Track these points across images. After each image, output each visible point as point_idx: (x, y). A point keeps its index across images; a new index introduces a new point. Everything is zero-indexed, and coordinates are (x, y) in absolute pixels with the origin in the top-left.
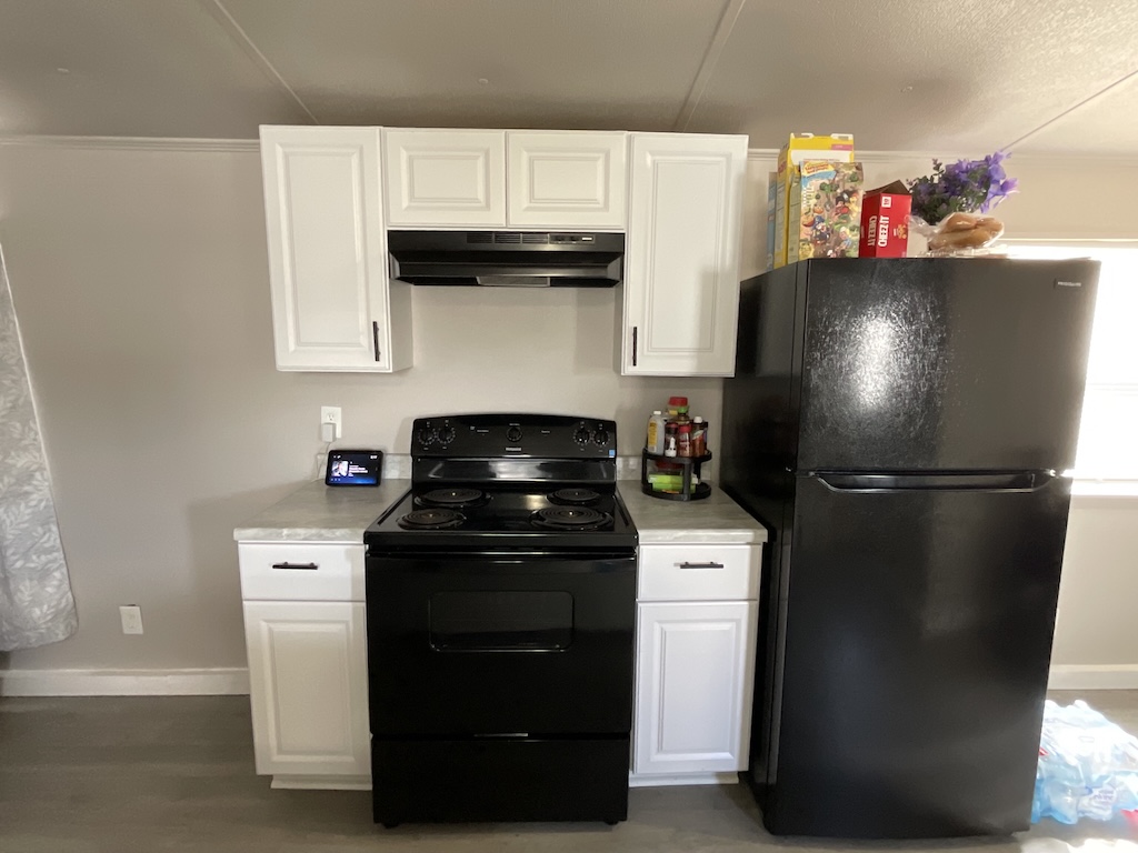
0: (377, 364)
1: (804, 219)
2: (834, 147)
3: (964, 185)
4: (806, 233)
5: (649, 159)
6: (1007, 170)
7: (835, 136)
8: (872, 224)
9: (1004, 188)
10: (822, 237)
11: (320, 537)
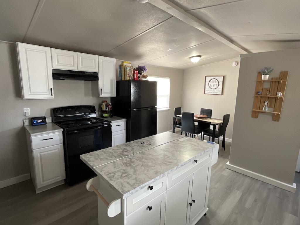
0: (52, 97)
1: (127, 74)
2: (129, 63)
3: (142, 69)
4: (128, 76)
5: (102, 61)
6: (146, 68)
7: (129, 62)
8: (134, 75)
9: (146, 70)
10: (129, 76)
11: (53, 132)
